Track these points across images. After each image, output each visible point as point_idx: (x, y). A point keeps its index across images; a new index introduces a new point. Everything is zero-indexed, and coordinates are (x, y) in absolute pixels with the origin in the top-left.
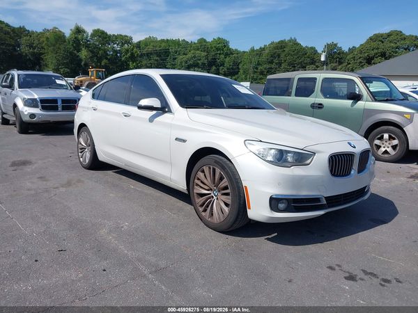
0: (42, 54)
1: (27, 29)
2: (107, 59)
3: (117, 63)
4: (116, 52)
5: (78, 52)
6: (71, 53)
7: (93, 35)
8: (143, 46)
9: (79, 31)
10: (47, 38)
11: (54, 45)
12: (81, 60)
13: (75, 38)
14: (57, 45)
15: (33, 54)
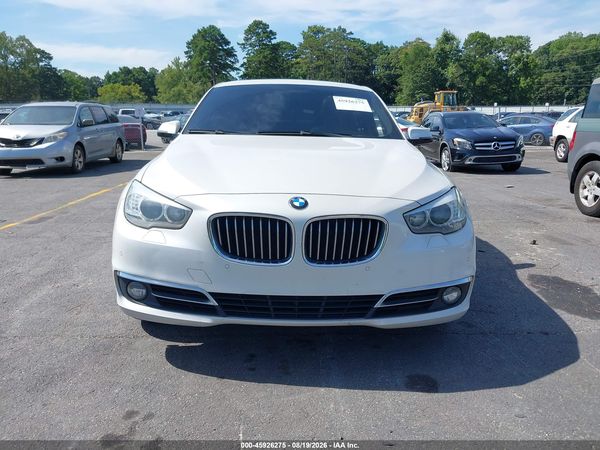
0: (399, 76)
1: (385, 44)
2: (484, 75)
3: (499, 80)
4: (500, 63)
5: (443, 69)
6: (433, 71)
7: (467, 43)
8: (553, 49)
9: (448, 38)
10: (407, 54)
11: (413, 63)
12: (446, 80)
13: (442, 50)
14: (417, 63)
15: (389, 77)
